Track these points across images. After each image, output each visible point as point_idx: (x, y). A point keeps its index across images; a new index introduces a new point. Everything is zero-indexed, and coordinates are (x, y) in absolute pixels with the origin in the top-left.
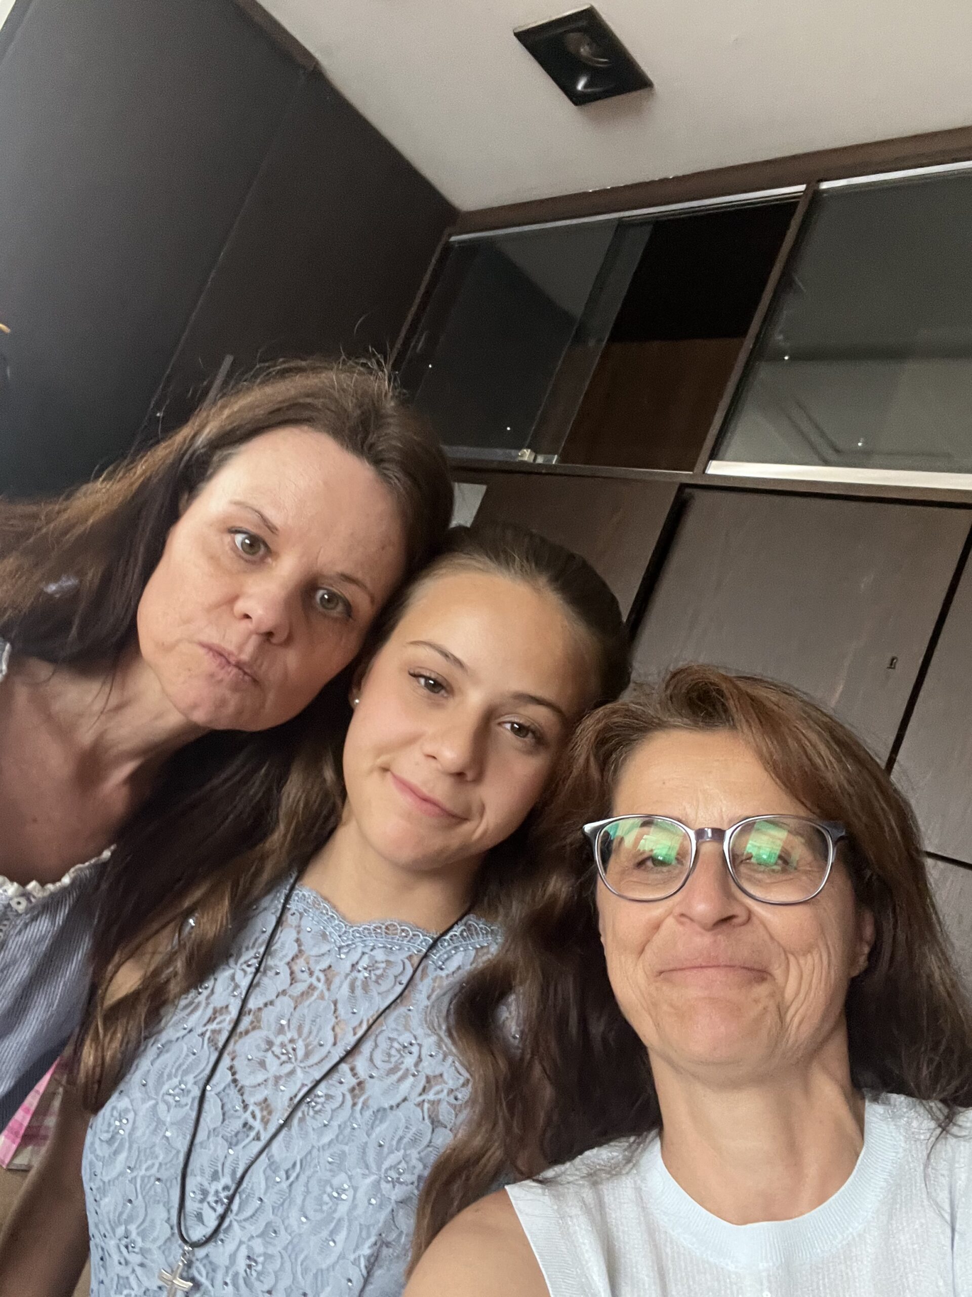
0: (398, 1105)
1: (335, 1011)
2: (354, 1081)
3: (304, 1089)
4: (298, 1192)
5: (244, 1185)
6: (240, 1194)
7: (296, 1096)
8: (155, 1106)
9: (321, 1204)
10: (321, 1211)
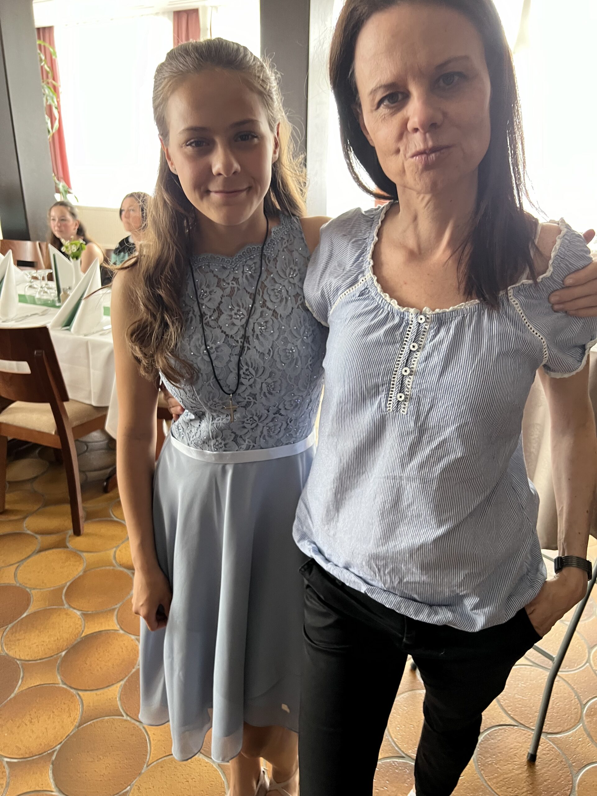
0: (292, 311)
1: (247, 291)
2: (271, 312)
3: (256, 324)
4: (276, 357)
5: (254, 366)
6: (254, 369)
7: (254, 328)
8: (202, 358)
9: (287, 357)
10: (288, 359)
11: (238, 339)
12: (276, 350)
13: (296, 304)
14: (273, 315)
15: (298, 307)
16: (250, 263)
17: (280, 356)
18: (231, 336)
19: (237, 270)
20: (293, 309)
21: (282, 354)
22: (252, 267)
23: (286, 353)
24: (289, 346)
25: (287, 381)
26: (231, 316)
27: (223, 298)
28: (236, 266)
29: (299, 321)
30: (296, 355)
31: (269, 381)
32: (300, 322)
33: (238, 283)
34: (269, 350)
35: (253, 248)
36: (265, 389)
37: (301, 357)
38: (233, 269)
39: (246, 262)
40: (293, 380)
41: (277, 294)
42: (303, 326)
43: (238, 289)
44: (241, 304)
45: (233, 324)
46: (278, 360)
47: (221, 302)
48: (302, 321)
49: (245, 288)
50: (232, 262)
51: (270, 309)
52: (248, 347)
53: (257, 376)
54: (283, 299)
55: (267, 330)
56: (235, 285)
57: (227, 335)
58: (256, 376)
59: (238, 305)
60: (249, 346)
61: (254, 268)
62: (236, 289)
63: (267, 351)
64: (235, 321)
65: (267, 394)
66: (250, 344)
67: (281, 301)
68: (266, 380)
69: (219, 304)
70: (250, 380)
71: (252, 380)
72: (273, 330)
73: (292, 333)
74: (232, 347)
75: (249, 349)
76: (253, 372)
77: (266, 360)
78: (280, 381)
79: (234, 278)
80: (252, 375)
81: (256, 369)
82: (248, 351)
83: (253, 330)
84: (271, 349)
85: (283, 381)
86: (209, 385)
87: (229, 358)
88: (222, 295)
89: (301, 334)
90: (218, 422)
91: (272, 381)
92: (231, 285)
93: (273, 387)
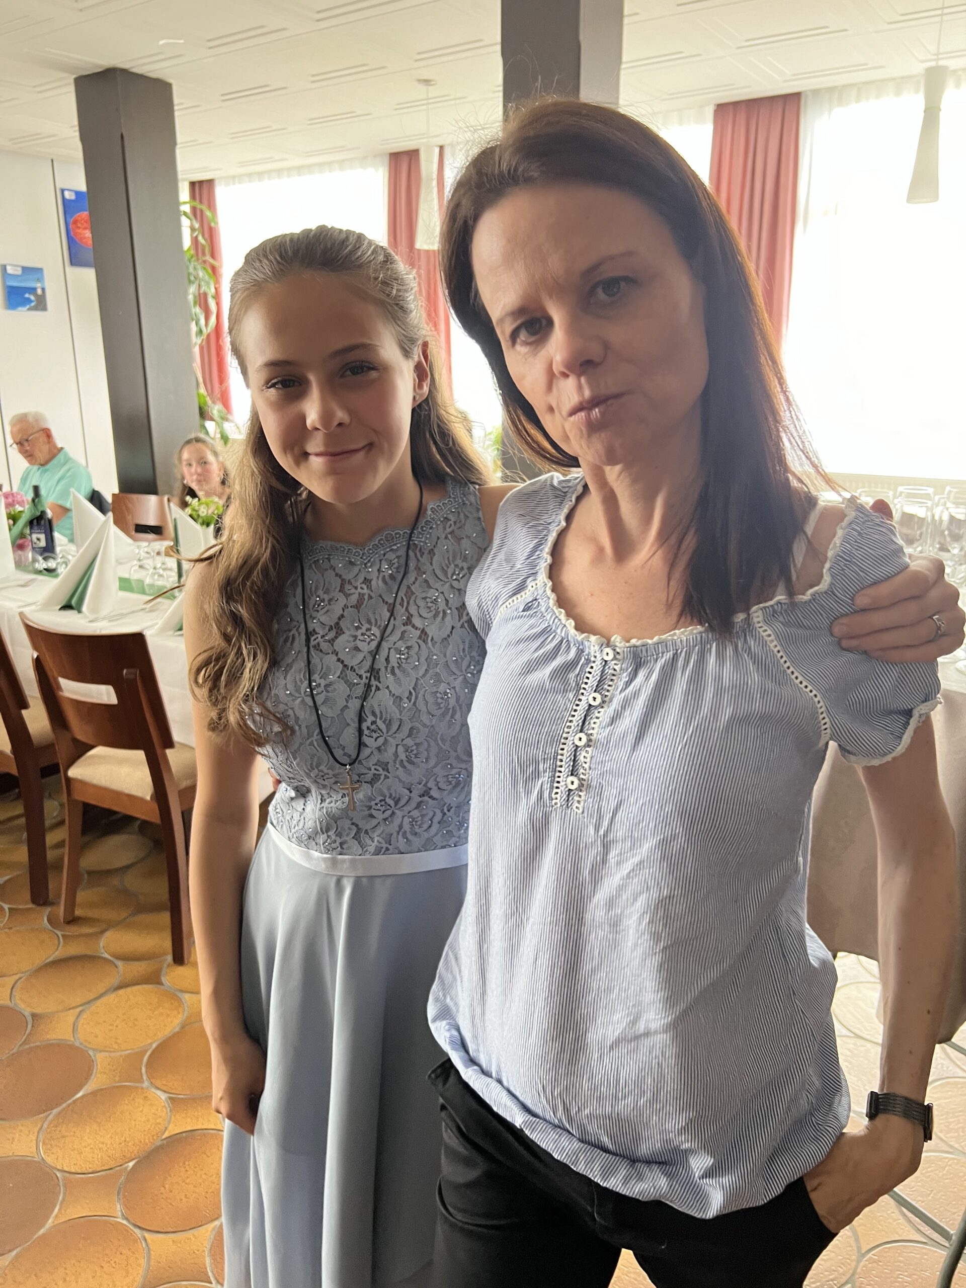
0: (451, 632)
1: (383, 601)
2: (419, 632)
3: (392, 650)
4: (421, 704)
5: (384, 716)
6: (384, 722)
7: (388, 656)
8: (303, 700)
9: (439, 704)
10: (440, 708)
11: (362, 672)
12: (422, 692)
13: (459, 621)
14: (420, 637)
15: (462, 626)
16: (391, 556)
17: (427, 702)
18: (352, 667)
19: (370, 567)
20: (453, 628)
21: (430, 699)
22: (394, 564)
23: (437, 698)
24: (442, 687)
25: (438, 745)
26: (355, 637)
27: (346, 610)
28: (369, 561)
29: (461, 647)
30: (452, 702)
31: (409, 742)
32: (464, 650)
33: (369, 587)
34: (410, 693)
35: (396, 534)
36: (402, 756)
37: (460, 706)
38: (365, 564)
39: (384, 555)
40: (448, 743)
41: (430, 605)
42: (468, 656)
43: (370, 597)
44: (373, 621)
45: (357, 649)
46: (424, 709)
47: (342, 616)
48: (467, 649)
49: (380, 596)
50: (363, 554)
51: (416, 629)
52: (377, 686)
53: (389, 734)
54: (439, 612)
55: (409, 661)
56: (366, 591)
57: (345, 666)
58: (387, 733)
59: (369, 622)
60: (379, 684)
61: (395, 566)
62: (366, 597)
63: (407, 694)
64: (360, 644)
65: (406, 763)
66: (380, 682)
67: (435, 616)
68: (403, 740)
69: (339, 619)
70: (378, 739)
71: (381, 740)
72: (418, 661)
73: (449, 667)
74: (351, 685)
75: (378, 689)
76: (383, 727)
77: (404, 708)
78: (426, 744)
79: (365, 579)
80: (381, 731)
81: (387, 722)
82: (377, 692)
83: (386, 660)
84: (412, 691)
85: (432, 743)
86: (311, 744)
87: (345, 704)
88: (345, 605)
89: (464, 670)
90: (330, 806)
91: (413, 743)
92: (359, 590)
93: (415, 752)
